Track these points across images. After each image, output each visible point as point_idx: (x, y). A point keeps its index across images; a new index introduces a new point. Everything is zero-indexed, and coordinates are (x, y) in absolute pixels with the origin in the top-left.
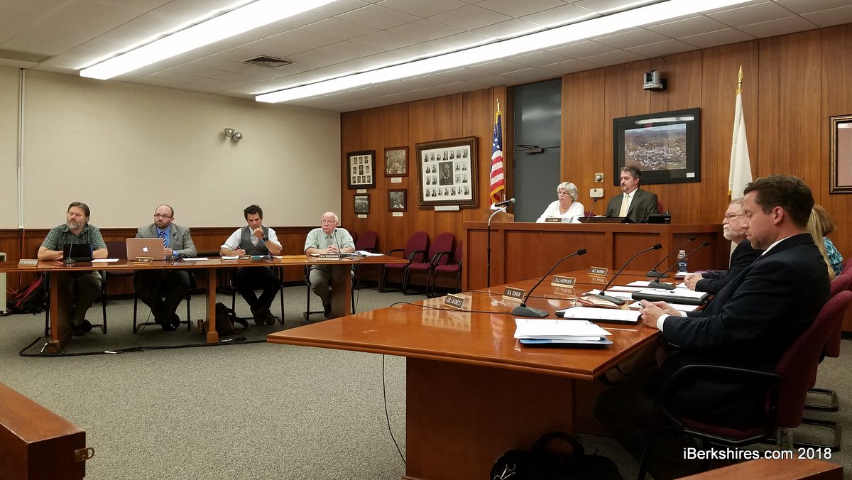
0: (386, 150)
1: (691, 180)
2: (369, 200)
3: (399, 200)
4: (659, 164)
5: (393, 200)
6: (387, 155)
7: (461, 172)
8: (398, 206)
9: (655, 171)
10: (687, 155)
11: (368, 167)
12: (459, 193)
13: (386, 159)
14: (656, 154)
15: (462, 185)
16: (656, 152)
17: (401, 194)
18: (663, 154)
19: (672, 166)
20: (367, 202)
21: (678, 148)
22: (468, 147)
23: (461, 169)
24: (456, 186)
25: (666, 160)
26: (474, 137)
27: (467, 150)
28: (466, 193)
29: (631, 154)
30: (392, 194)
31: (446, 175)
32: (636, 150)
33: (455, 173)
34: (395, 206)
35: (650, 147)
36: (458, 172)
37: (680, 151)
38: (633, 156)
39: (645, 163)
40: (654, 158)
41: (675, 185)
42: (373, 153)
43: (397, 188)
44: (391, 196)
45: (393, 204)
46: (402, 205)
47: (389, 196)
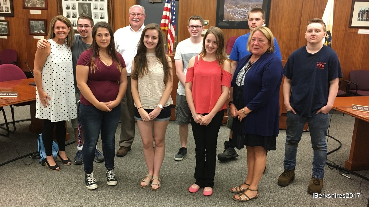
2: (8, 25)
3: (40, 27)
4: (245, 17)
5: (33, 26)
8: (39, 31)
9: (242, 21)
11: (5, 0)
16: (244, 10)
17: (43, 22)
20: (6, 27)
23: (99, 9)
30: (33, 23)
32: (231, 8)
34: (36, 32)
35: (241, 7)
38: (229, 12)
39: (237, 16)
40: (242, 14)
43: (37, 18)
44: (31, 23)
45: (33, 30)
46: (43, 31)
47: (29, 24)
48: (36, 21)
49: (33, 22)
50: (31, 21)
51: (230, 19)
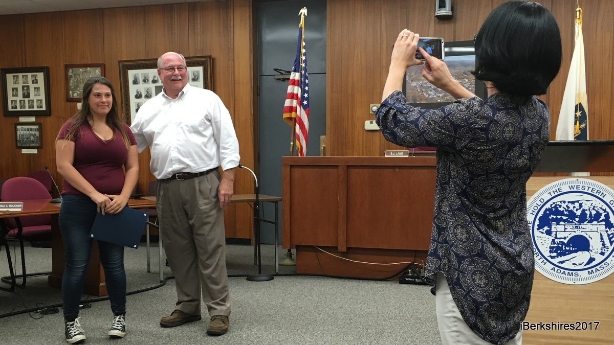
0: (67, 67)
2: (40, 130)
4: (445, 96)
6: (70, 73)
9: (439, 103)
10: (475, 88)
11: (37, 89)
13: (67, 79)
20: (37, 133)
21: (467, 80)
22: (200, 69)
26: (210, 57)
27: (198, 72)
29: (414, 84)
32: (419, 80)
38: (415, 87)
39: (429, 95)
42: (46, 71)
51: (418, 100)
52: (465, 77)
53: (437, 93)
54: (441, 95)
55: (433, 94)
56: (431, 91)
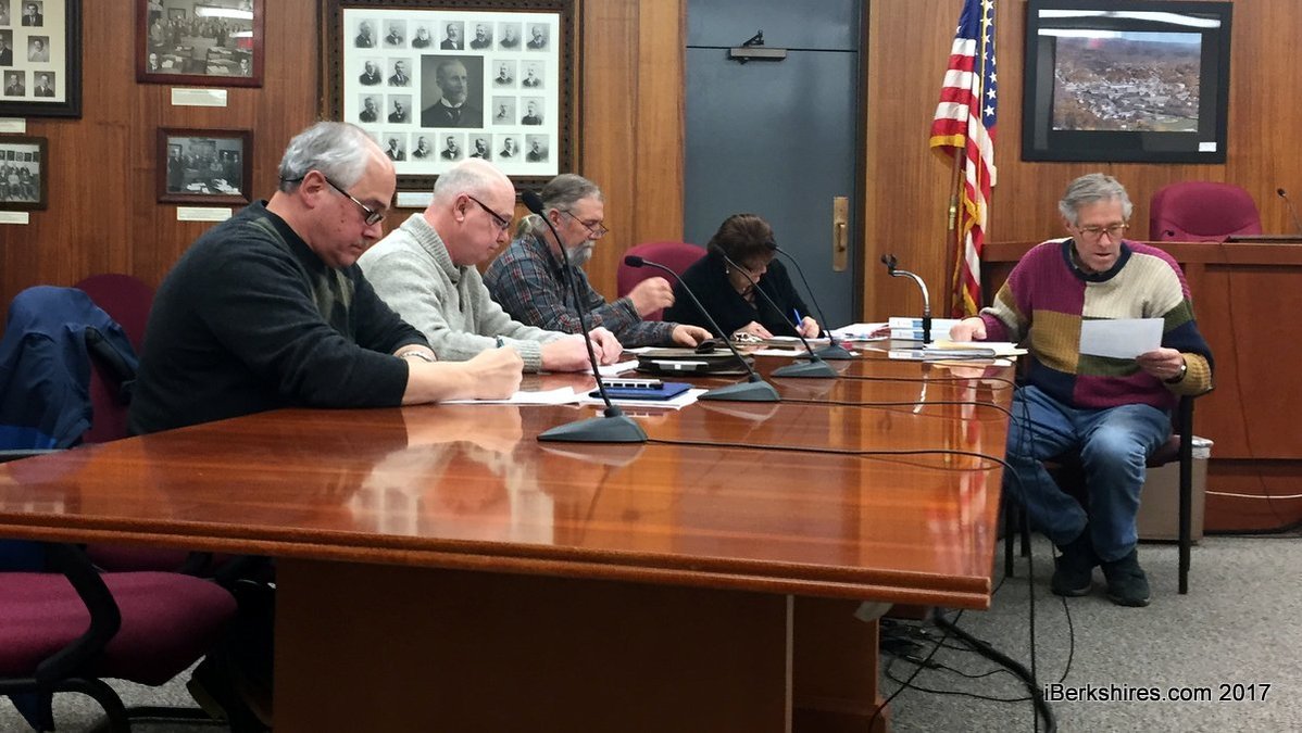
1: (1207, 158)
2: (44, 157)
3: (217, 167)
4: (1137, 116)
5: (181, 164)
7: (517, 92)
8: (210, 185)
9: (1125, 133)
10: (1201, 103)
11: (40, 41)
12: (505, 154)
14: (1131, 94)
15: (520, 132)
16: (1131, 87)
18: (1147, 95)
19: (1163, 124)
21: (1183, 86)
22: (552, 20)
23: (519, 81)
24: (493, 131)
25: (1152, 109)
28: (534, 156)
29: (1071, 87)
31: (451, 94)
32: (1082, 79)
33: (490, 91)
34: (193, 187)
35: (1118, 75)
36: (503, 91)
37: (1187, 93)
38: (1074, 94)
39: (1104, 113)
40: (1126, 102)
41: (1169, 168)
43: (202, 124)
44: (170, 149)
45: (181, 179)
46: (231, 183)
47: (161, 151)
48: (197, 139)
49: (185, 141)
50: (172, 140)
51: (1079, 122)
52: (1179, 80)
53: (1119, 110)
54: (1128, 115)
55: (1112, 112)
56: (1108, 104)
